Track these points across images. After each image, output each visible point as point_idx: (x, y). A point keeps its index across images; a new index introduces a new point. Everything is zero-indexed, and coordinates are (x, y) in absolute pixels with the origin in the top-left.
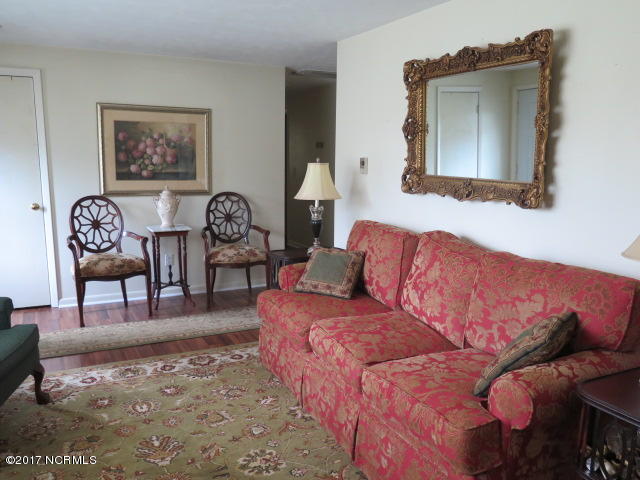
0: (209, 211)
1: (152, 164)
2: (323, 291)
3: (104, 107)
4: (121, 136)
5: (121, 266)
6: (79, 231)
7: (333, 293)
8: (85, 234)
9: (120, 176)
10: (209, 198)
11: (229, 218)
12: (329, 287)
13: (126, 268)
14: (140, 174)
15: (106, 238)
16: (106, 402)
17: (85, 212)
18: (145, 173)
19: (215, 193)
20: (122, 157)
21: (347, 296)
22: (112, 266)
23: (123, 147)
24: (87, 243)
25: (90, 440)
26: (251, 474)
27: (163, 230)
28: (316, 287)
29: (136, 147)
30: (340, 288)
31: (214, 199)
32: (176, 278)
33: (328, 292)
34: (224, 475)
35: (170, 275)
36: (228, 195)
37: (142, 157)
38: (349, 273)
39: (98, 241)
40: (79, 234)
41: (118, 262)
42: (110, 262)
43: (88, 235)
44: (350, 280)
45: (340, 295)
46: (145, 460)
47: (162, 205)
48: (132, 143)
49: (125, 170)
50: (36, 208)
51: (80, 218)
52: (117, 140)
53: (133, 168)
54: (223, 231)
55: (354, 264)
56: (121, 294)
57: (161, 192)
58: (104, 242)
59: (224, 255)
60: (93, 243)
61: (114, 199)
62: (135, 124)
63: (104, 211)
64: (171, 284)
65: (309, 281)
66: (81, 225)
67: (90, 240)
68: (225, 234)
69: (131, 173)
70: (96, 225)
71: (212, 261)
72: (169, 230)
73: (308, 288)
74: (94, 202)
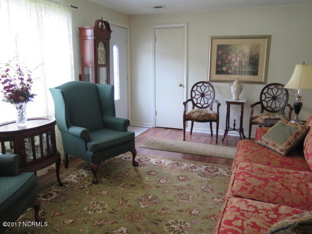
0: (262, 93)
1: (234, 66)
2: (271, 147)
3: (213, 38)
4: (220, 52)
5: (204, 116)
6: (194, 97)
7: (276, 150)
8: (197, 99)
9: (218, 72)
10: (264, 86)
11: (274, 98)
12: (274, 145)
13: (206, 117)
14: (228, 71)
15: (206, 102)
16: (154, 173)
17: (199, 89)
18: (230, 71)
19: (268, 83)
20: (219, 63)
21: (283, 153)
22: (200, 115)
23: (220, 58)
24: (197, 103)
25: (132, 186)
26: (166, 230)
27: (233, 101)
28: (267, 143)
29: (227, 58)
30: (280, 147)
31: (267, 86)
32: (238, 127)
33: (273, 148)
34: (156, 224)
35: (234, 125)
36: (276, 85)
37: (229, 63)
38: (291, 139)
39: (202, 103)
40: (194, 99)
41: (203, 114)
42: (199, 113)
43: (198, 100)
44: (289, 144)
45: (279, 152)
46: (138, 202)
47: (233, 88)
48: (225, 56)
49: (220, 69)
50: (181, 85)
51: (196, 92)
52: (218, 54)
53: (224, 69)
54: (269, 105)
55: (297, 133)
56: (210, 130)
57: (234, 81)
58: (205, 104)
59: (261, 118)
60: (200, 103)
61: (213, 84)
62: (228, 46)
63: (207, 89)
64: (234, 129)
65: (265, 139)
66: (196, 95)
67: (199, 102)
68: (270, 107)
69: (223, 71)
70: (203, 95)
71: (253, 121)
72: (236, 101)
73: (263, 143)
74: (203, 84)
